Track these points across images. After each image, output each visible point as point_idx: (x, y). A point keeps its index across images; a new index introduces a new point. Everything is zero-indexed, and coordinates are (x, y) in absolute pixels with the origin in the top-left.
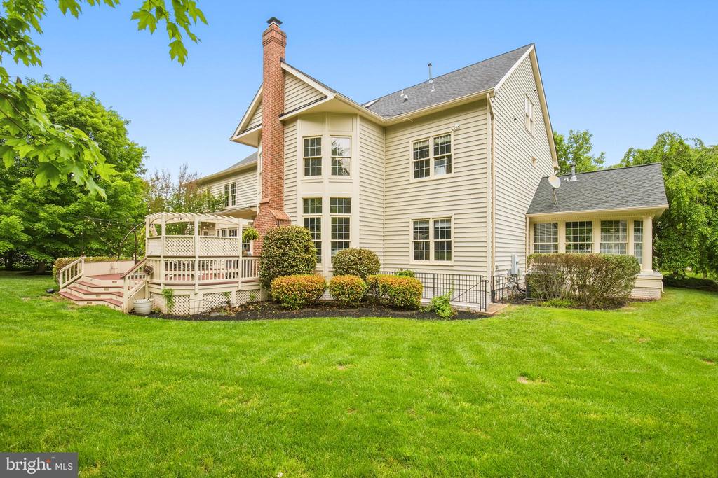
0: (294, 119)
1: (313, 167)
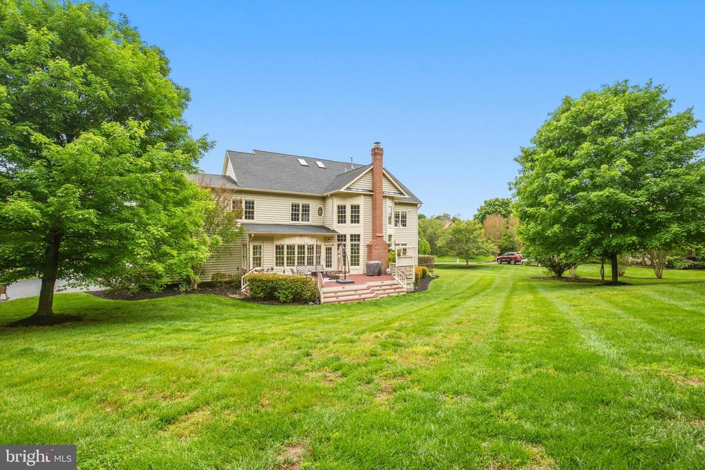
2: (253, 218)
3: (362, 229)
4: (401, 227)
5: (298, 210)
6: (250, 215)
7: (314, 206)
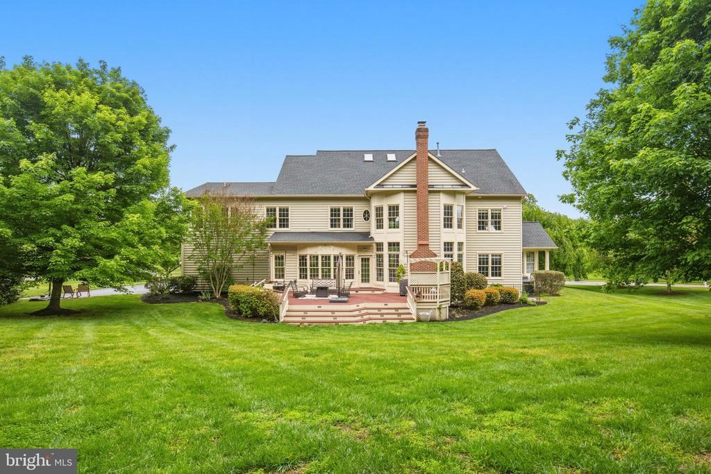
0: (439, 192)
1: (448, 224)
2: (288, 227)
3: (402, 235)
4: (494, 231)
5: (339, 215)
6: (284, 223)
7: (358, 209)
